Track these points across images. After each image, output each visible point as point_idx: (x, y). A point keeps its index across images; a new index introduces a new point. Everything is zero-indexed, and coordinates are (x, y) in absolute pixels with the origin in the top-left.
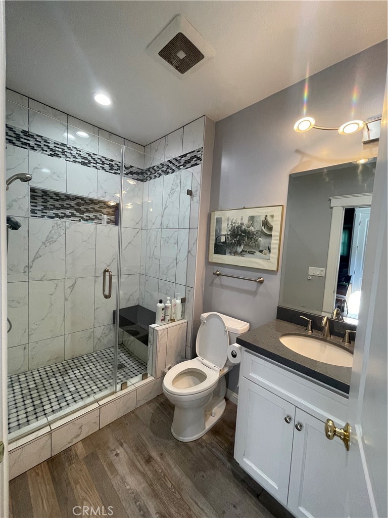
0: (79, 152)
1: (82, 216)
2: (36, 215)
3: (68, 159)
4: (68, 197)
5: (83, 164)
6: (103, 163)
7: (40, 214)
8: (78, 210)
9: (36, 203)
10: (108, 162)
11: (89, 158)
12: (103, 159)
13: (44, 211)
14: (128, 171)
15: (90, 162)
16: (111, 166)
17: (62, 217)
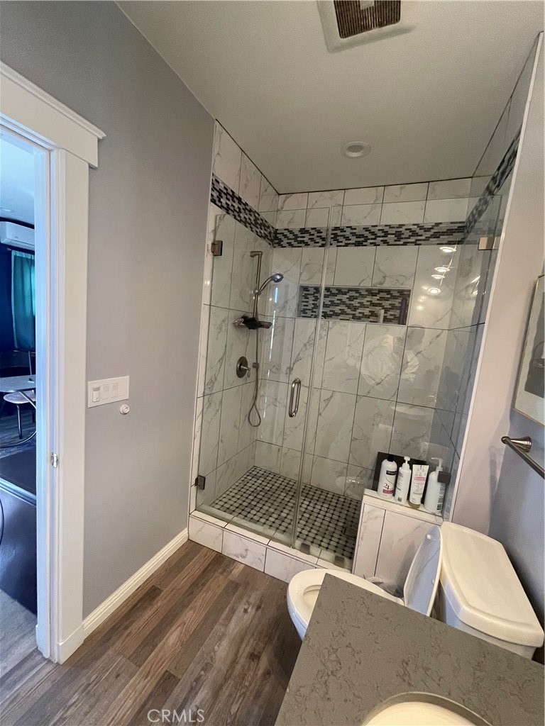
0: (354, 231)
1: (354, 313)
2: (306, 315)
3: (340, 244)
4: (340, 291)
5: (358, 244)
6: (386, 234)
7: (309, 313)
8: (349, 307)
9: (308, 302)
10: (393, 231)
11: (366, 234)
12: (387, 229)
13: (314, 310)
14: (428, 234)
15: (366, 239)
16: (399, 236)
17: (330, 316)
